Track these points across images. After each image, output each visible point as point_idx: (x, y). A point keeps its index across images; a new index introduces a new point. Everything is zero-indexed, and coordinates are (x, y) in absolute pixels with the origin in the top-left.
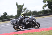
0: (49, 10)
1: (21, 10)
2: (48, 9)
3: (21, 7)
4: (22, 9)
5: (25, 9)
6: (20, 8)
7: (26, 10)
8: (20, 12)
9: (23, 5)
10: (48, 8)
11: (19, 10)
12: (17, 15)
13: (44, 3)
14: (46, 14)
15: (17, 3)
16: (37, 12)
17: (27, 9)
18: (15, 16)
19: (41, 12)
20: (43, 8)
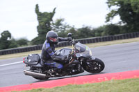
0: (123, 24)
1: (49, 24)
2: (120, 23)
3: (49, 17)
4: (51, 22)
5: (59, 23)
6: (45, 19)
7: (61, 25)
8: (44, 30)
9: (54, 12)
10: (121, 19)
11: (42, 24)
12: (37, 38)
13: (109, 6)
14: (116, 35)
15: (37, 6)
16: (92, 29)
17: (63, 23)
18: (33, 40)
19: (102, 31)
20: (108, 21)
